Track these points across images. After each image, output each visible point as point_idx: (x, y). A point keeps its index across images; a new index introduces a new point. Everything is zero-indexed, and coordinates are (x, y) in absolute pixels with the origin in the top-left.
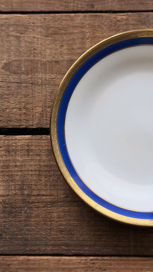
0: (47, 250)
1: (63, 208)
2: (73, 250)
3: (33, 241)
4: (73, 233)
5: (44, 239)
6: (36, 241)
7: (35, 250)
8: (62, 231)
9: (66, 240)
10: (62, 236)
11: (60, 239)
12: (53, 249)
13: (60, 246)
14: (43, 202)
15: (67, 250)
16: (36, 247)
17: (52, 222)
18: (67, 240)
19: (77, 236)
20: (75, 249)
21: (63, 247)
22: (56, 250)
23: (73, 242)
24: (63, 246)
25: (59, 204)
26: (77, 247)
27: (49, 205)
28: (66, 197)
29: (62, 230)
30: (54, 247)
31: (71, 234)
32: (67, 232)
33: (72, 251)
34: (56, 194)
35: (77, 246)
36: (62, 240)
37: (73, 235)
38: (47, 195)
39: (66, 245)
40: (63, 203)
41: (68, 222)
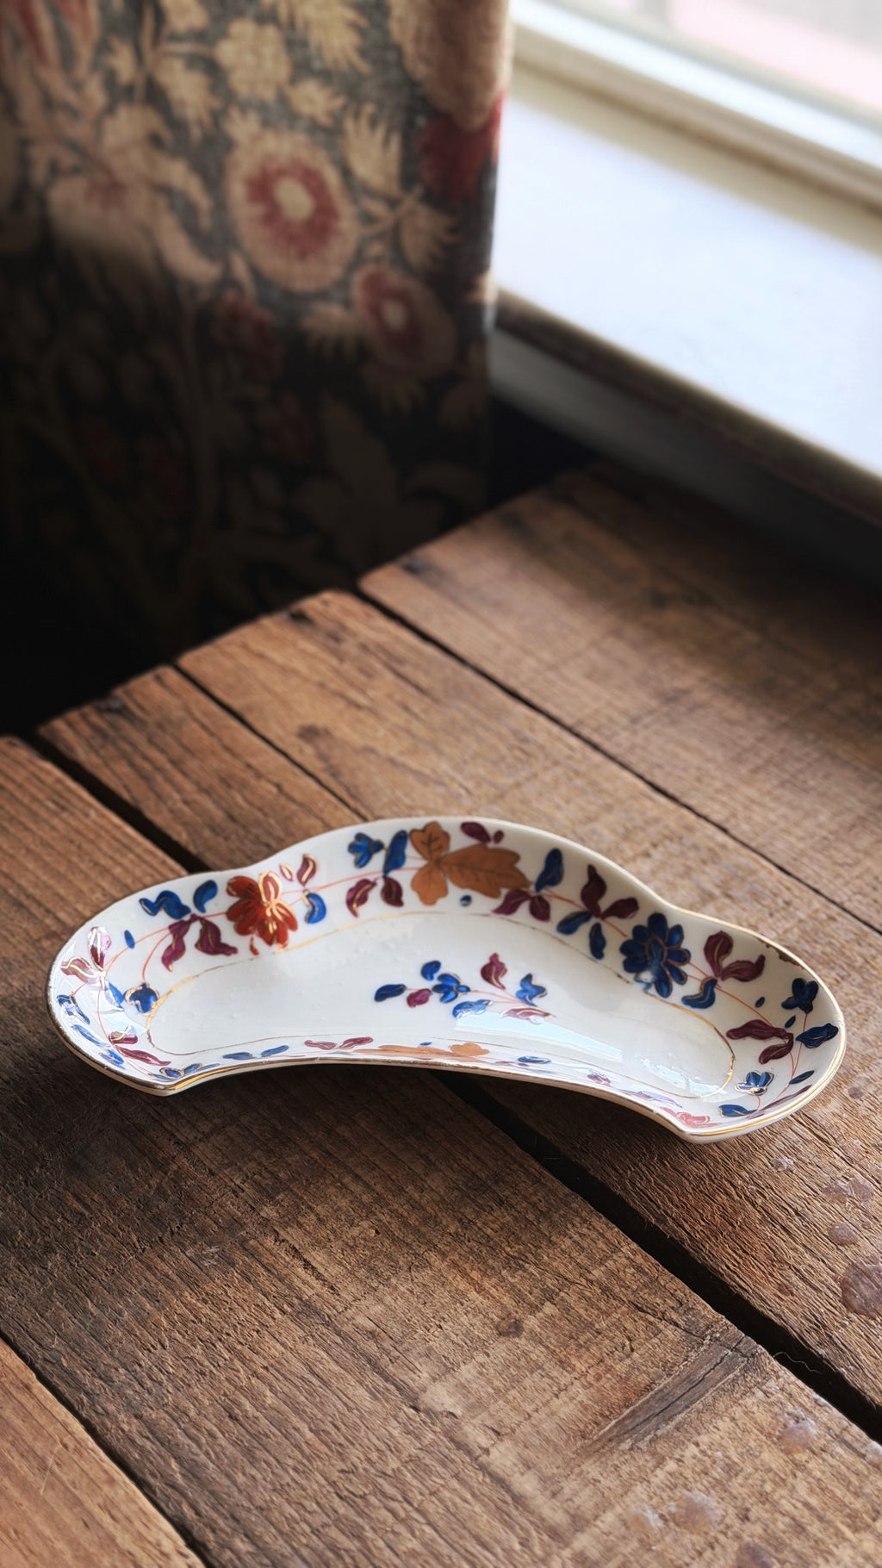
0: (115, 1421)
1: (325, 1356)
2: (193, 1507)
3: (112, 1355)
4: (258, 1454)
5: (149, 1383)
6: (117, 1364)
7: (80, 1387)
8: (230, 1417)
9: (207, 1454)
10: (215, 1429)
11: (193, 1431)
12: (139, 1441)
13: (170, 1450)
14: (281, 1280)
15: (174, 1486)
16: (98, 1382)
17: (237, 1362)
18: (213, 1456)
19: (259, 1476)
20: (204, 1508)
21: (174, 1464)
22: (142, 1450)
23: (226, 1482)
24: (178, 1459)
25: (325, 1331)
26: (217, 1511)
27: (291, 1305)
28: (371, 1333)
29: (237, 1411)
30: (148, 1438)
31: (249, 1453)
32: (243, 1431)
33: (186, 1508)
34: (350, 1298)
35: (220, 1508)
36: (199, 1445)
37: (253, 1461)
38: (319, 1277)
39: (193, 1471)
40: (339, 1340)
41: (284, 1408)
